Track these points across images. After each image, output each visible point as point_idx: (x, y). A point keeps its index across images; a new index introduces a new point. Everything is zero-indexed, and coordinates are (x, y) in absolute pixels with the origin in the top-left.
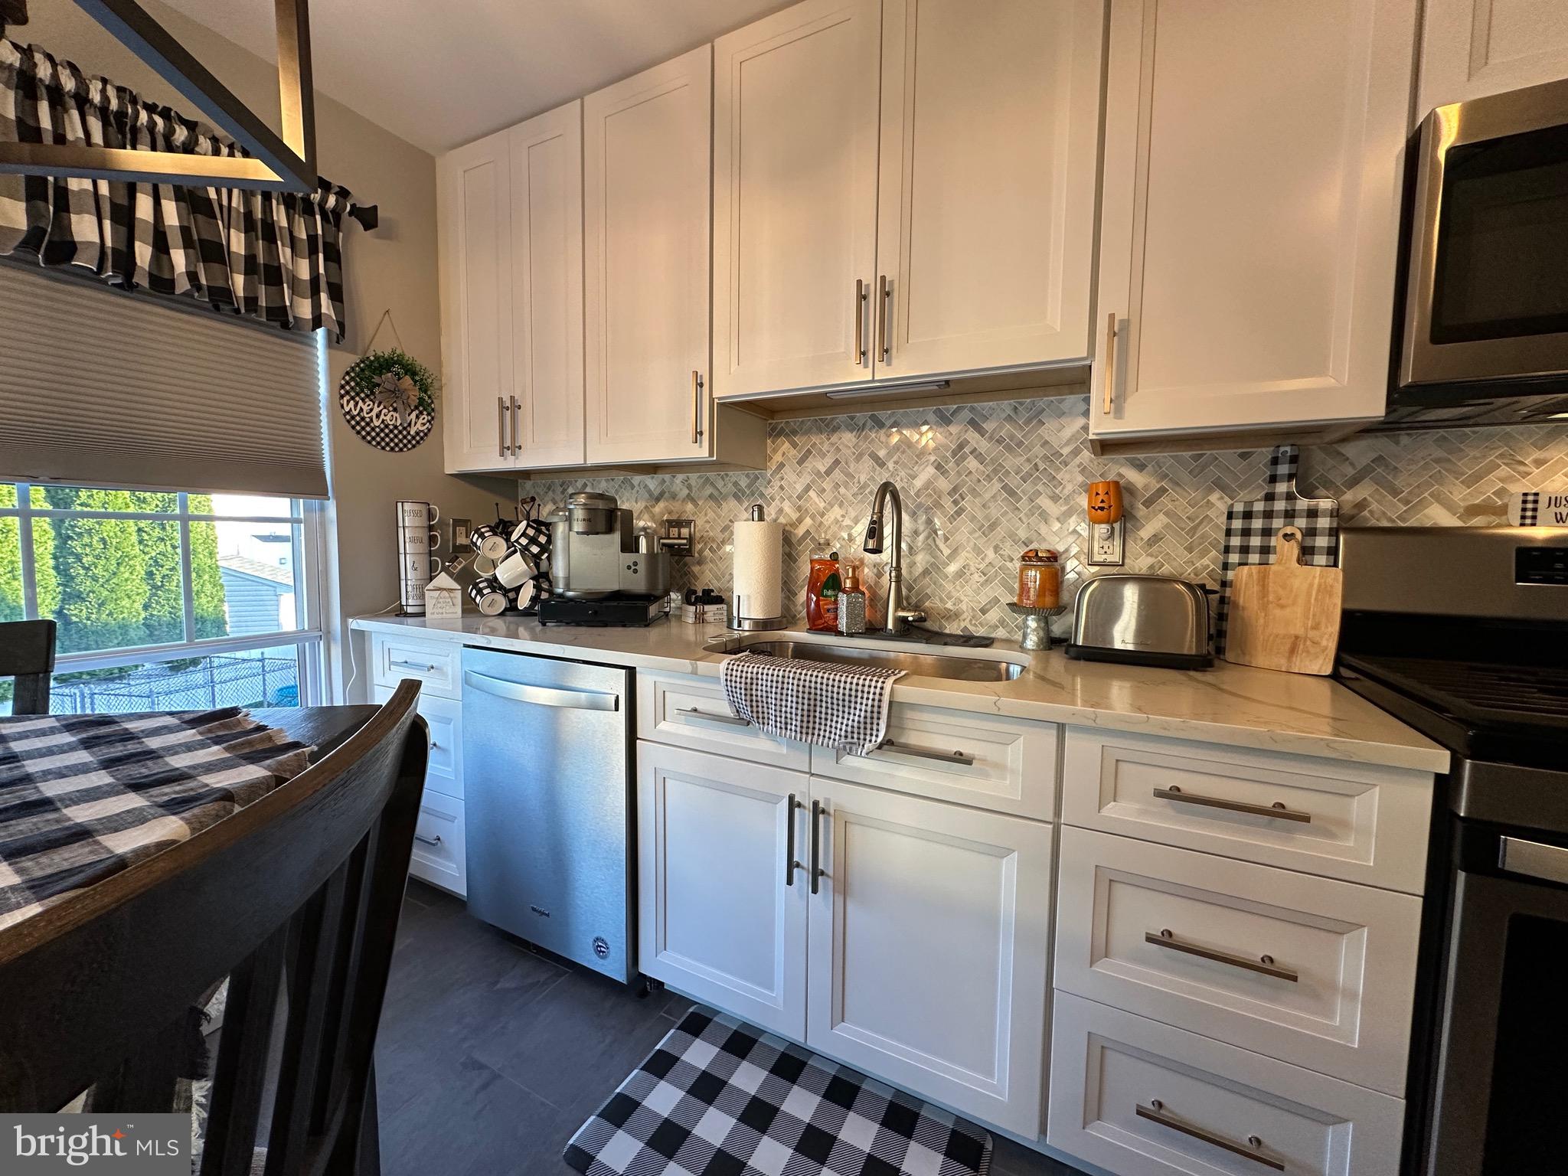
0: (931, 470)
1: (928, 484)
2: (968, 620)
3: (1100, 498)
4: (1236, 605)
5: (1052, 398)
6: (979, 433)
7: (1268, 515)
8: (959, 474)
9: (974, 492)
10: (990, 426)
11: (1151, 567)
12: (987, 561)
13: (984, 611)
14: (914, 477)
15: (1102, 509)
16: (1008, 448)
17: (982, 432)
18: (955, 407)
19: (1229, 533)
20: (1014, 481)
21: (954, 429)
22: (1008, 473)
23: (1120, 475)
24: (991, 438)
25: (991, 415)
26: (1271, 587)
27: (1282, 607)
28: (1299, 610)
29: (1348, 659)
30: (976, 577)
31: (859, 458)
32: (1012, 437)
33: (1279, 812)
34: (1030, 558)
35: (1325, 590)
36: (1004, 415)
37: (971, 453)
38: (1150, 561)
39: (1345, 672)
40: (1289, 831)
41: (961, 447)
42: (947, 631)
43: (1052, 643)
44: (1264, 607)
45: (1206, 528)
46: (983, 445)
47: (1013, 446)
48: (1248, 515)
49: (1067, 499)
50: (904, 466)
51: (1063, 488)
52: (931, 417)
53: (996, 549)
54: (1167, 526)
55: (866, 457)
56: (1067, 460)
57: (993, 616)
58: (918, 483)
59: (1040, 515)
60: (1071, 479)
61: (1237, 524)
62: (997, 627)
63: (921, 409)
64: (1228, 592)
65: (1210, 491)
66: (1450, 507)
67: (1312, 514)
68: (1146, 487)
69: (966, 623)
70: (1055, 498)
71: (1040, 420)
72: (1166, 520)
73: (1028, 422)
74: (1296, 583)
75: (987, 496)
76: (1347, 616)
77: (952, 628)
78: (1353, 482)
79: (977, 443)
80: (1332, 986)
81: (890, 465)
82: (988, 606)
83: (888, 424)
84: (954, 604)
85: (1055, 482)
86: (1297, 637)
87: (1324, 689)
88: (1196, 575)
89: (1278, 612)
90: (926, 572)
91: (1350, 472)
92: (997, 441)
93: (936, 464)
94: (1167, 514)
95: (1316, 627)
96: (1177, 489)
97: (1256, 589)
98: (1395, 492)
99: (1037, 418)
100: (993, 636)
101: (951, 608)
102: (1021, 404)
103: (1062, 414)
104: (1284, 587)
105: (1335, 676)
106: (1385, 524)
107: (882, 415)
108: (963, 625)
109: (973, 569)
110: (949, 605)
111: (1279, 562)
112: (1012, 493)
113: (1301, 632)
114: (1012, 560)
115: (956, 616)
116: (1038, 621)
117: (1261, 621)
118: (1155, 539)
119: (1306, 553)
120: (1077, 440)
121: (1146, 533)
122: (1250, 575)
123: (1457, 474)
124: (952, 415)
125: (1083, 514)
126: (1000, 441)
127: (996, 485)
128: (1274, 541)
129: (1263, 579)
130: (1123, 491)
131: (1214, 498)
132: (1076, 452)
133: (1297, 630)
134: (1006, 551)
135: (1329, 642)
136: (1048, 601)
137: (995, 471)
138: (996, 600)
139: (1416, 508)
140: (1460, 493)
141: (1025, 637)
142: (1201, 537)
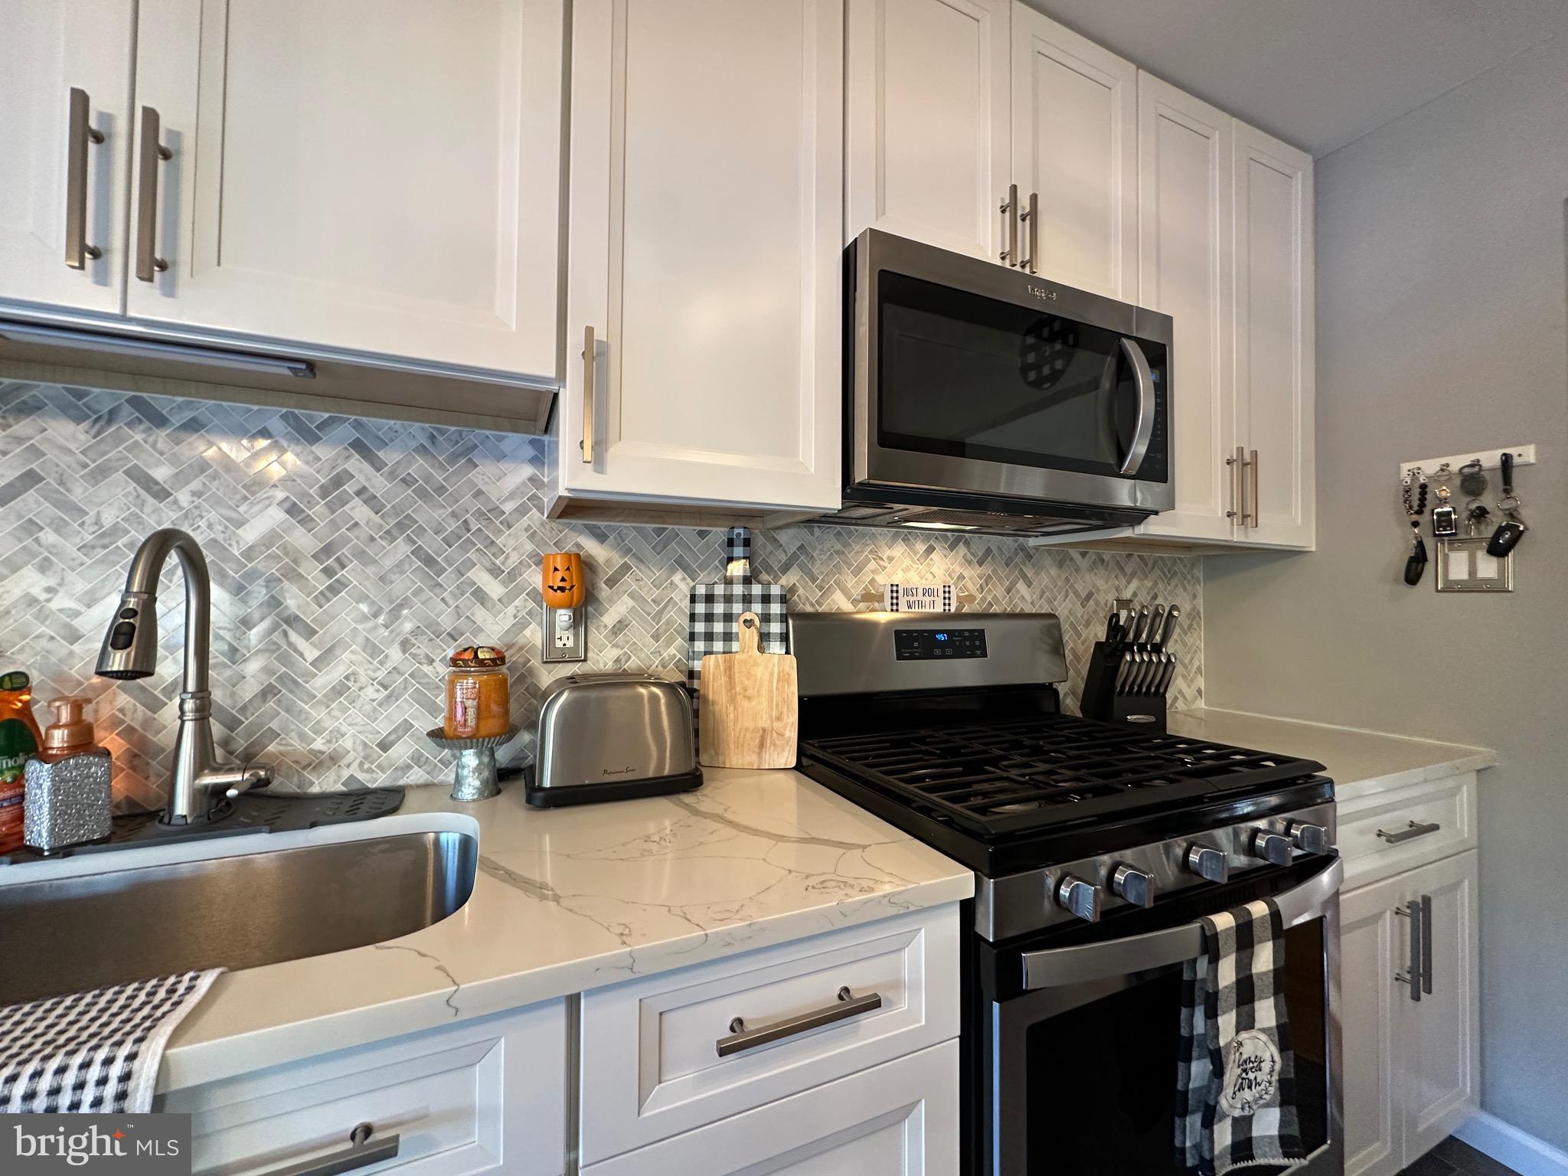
0: (276, 516)
1: (271, 538)
2: (355, 765)
3: (559, 575)
4: (706, 700)
5: (487, 432)
6: (372, 464)
7: (728, 599)
8: (334, 525)
9: (361, 555)
10: (390, 456)
11: (617, 660)
12: (389, 665)
13: (384, 746)
14: (240, 524)
15: (562, 589)
16: (422, 493)
17: (378, 465)
18: (326, 415)
19: (693, 617)
20: (431, 543)
21: (324, 452)
22: (421, 531)
23: (578, 545)
24: (392, 475)
25: (392, 440)
26: (738, 677)
27: (749, 698)
28: (764, 701)
29: (807, 747)
30: (370, 692)
31: (101, 473)
32: (428, 479)
34: (465, 661)
35: (783, 678)
36: (414, 444)
37: (358, 493)
38: (616, 653)
39: (805, 761)
41: (338, 481)
42: (315, 789)
43: (501, 778)
44: (732, 700)
45: (671, 613)
46: (379, 484)
47: (429, 492)
48: (710, 599)
49: (513, 575)
50: (217, 502)
51: (507, 558)
52: (276, 424)
53: (405, 645)
54: (632, 610)
55: (119, 476)
56: (510, 520)
57: (402, 751)
58: (250, 534)
59: (473, 594)
60: (515, 545)
61: (700, 608)
62: (409, 767)
63: (255, 408)
64: (696, 684)
65: (673, 571)
66: (846, 593)
67: (766, 599)
68: (608, 561)
69: (354, 771)
70: (495, 572)
71: (470, 461)
72: (631, 603)
73: (454, 458)
74: (759, 671)
75: (388, 563)
76: (800, 699)
77: (326, 783)
78: (786, 568)
79: (368, 479)
81: (184, 497)
82: (392, 737)
83: (177, 420)
84: (329, 741)
85: (494, 549)
86: (764, 730)
87: (790, 783)
88: (664, 667)
89: (746, 704)
90: (267, 692)
91: (784, 558)
92: (403, 480)
93: (287, 505)
94: (632, 596)
95: (779, 718)
96: (642, 567)
97: (724, 679)
98: (814, 579)
99: (466, 455)
100: (401, 782)
101: (323, 748)
102: (442, 432)
103: (501, 457)
104: (749, 676)
105: (799, 767)
106: (809, 609)
107: (161, 401)
108: (346, 774)
109: (363, 679)
110: (319, 744)
111: (742, 651)
112: (429, 561)
113: (766, 724)
114: (431, 662)
116: (479, 755)
117: (732, 716)
118: (620, 626)
119: (764, 637)
120: (523, 494)
121: (610, 618)
122: (717, 665)
123: (849, 565)
124: (322, 426)
125: (534, 595)
126: (407, 482)
127: (402, 548)
128: (736, 627)
129: (729, 669)
130: (584, 566)
131: (677, 577)
132: (522, 511)
133: (764, 722)
134: (422, 648)
135: (792, 733)
136: (492, 725)
137: (401, 526)
138: (407, 726)
139: (826, 594)
140: (850, 582)
141: (458, 781)
142: (668, 623)
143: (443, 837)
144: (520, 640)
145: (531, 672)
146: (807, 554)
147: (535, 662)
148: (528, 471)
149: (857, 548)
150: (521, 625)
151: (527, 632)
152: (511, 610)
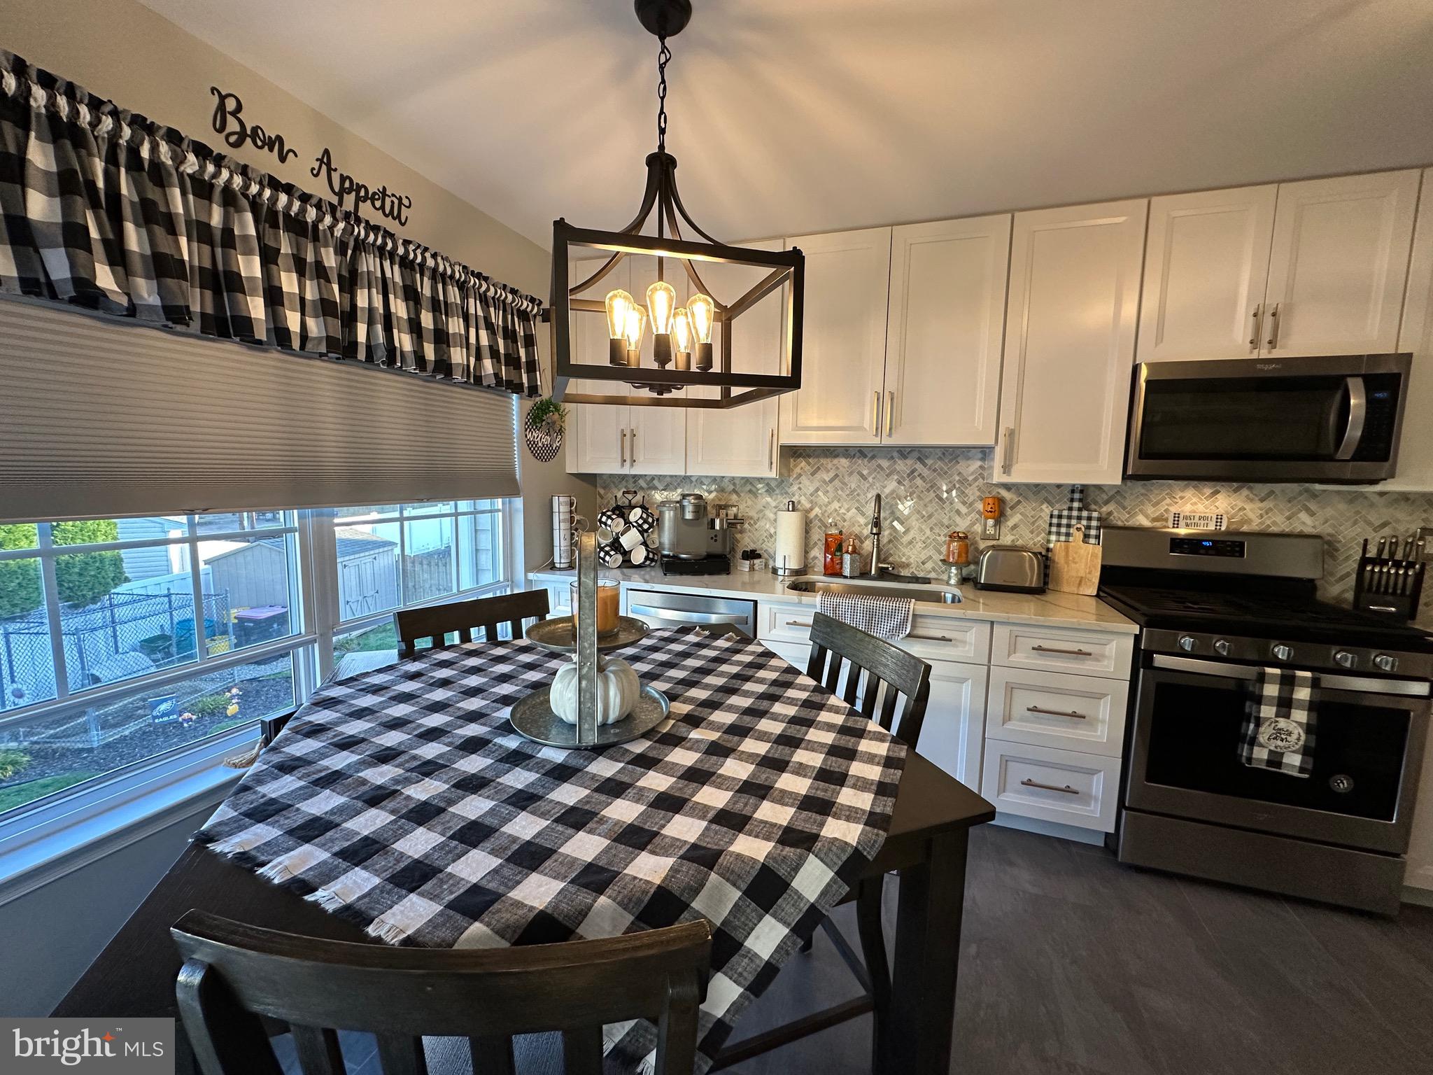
0: (895, 484)
1: (893, 492)
2: (914, 568)
3: (990, 506)
4: (1054, 561)
6: (923, 465)
7: (1069, 517)
8: (911, 487)
9: (919, 497)
10: (929, 462)
11: (1013, 541)
12: (926, 536)
13: (923, 563)
14: (884, 487)
15: (991, 512)
16: (939, 474)
17: (925, 465)
19: (1051, 525)
20: (942, 493)
21: (909, 462)
22: (938, 488)
23: (998, 493)
24: (930, 468)
25: (930, 456)
26: (1071, 553)
27: (1076, 563)
28: (1082, 564)
29: (1103, 588)
30: (920, 544)
31: (851, 474)
32: (942, 469)
33: (1080, 652)
34: (953, 536)
35: (1094, 555)
36: (938, 457)
37: (918, 475)
38: (1013, 537)
39: (1102, 594)
40: (1084, 660)
41: (913, 472)
42: (902, 574)
43: (964, 580)
44: (1067, 563)
45: (1040, 522)
46: (926, 472)
47: (943, 474)
48: (1060, 517)
49: (971, 505)
50: (879, 480)
51: (969, 498)
52: (896, 454)
53: (931, 529)
54: (1020, 520)
55: (855, 473)
56: (971, 483)
57: (929, 565)
58: (887, 491)
59: (956, 512)
60: (973, 493)
61: (1055, 521)
62: (932, 572)
64: (1050, 555)
65: (1042, 504)
66: (1147, 516)
67: (1089, 519)
68: (1011, 499)
69: (913, 570)
70: (964, 503)
71: (957, 461)
72: (1020, 517)
73: (950, 461)
74: (1082, 552)
75: (927, 500)
76: (1103, 567)
77: (905, 573)
78: (1107, 503)
79: (922, 470)
80: (1097, 720)
81: (870, 479)
82: (926, 561)
83: (869, 456)
84: (907, 559)
85: (964, 495)
86: (1082, 577)
87: (1093, 601)
88: (1035, 545)
89: (1073, 565)
90: (890, 541)
91: (1105, 497)
92: (933, 470)
93: (897, 480)
94: (1021, 514)
95: (1090, 573)
96: (1027, 502)
97: (1063, 554)
98: (1124, 508)
99: (956, 459)
100: (928, 576)
101: (906, 562)
102: (947, 451)
103: (968, 458)
104: (1076, 553)
105: (1098, 596)
106: (1120, 524)
108: (911, 571)
109: (918, 539)
110: (904, 560)
111: (1074, 541)
112: (941, 499)
113: (1084, 575)
114: (940, 535)
115: (908, 565)
116: (957, 569)
117: (1066, 570)
118: (1015, 527)
119: (1086, 536)
120: (977, 473)
121: (1010, 523)
122: (1061, 545)
123: (1150, 501)
124: (908, 453)
125: (979, 513)
126: (935, 470)
127: (932, 495)
128: (1071, 531)
129: (1067, 548)
130: (1001, 501)
131: (1044, 506)
132: (976, 480)
133: (1082, 574)
134: (937, 531)
135: (1096, 580)
136: (963, 559)
137: (932, 487)
138: (930, 557)
139: (1133, 516)
140: (1151, 510)
141: (950, 578)
142: (1037, 527)
143: (947, 595)
144: (973, 530)
145: (976, 543)
146: (1122, 495)
147: (978, 539)
148: (979, 463)
149: (1156, 492)
150: (973, 524)
151: (975, 527)
152: (969, 518)
